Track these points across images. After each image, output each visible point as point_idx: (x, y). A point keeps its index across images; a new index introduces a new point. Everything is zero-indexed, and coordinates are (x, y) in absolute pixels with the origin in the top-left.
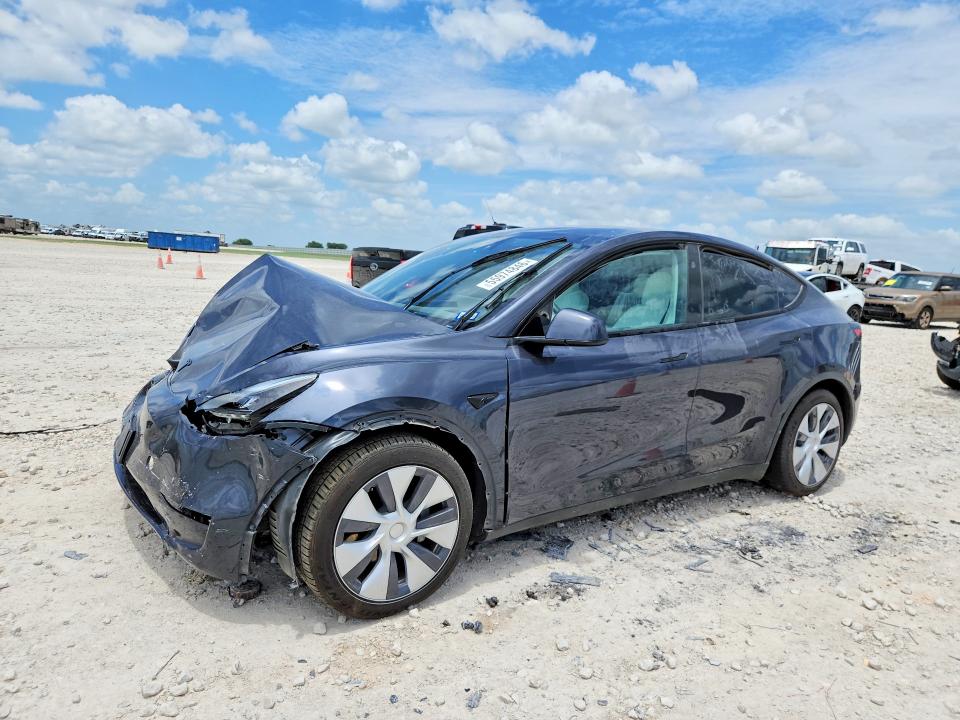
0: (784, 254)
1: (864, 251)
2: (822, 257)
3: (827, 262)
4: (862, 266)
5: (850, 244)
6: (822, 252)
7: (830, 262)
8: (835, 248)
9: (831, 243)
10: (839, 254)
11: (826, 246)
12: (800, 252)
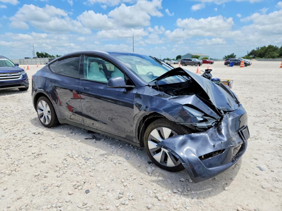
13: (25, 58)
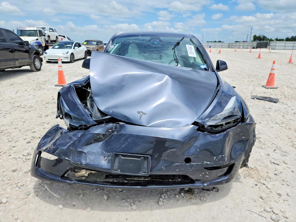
0: (23, 32)
1: (56, 32)
2: (41, 34)
3: (43, 35)
4: (57, 37)
5: (50, 29)
6: (40, 31)
7: (44, 35)
8: (45, 30)
9: (43, 28)
10: (47, 32)
11: (41, 29)
12: (31, 32)
13: (236, 42)
